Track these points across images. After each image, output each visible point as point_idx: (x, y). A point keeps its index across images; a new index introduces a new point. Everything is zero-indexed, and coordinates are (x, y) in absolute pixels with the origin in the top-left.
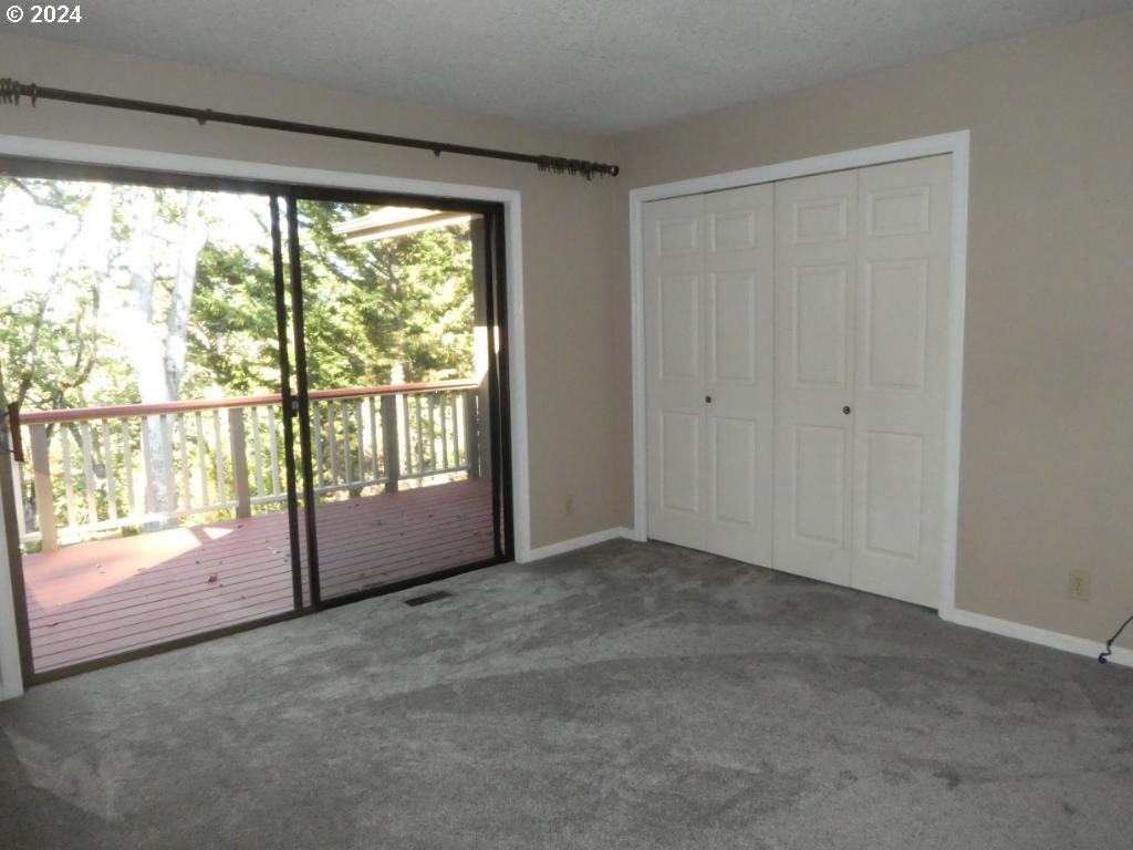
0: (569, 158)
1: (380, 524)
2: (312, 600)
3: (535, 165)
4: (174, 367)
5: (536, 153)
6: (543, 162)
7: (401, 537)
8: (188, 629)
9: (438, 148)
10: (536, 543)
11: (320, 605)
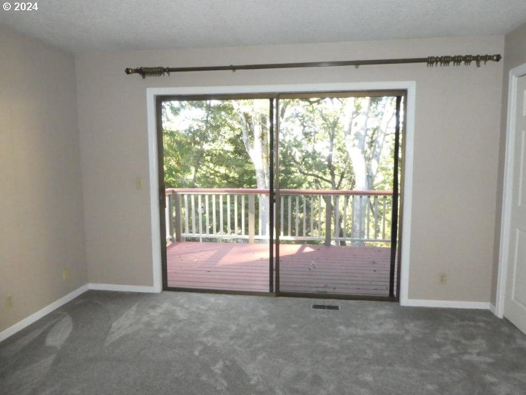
0: (452, 55)
1: (374, 263)
2: (276, 290)
3: (426, 64)
4: (372, 174)
5: (426, 56)
6: (431, 61)
7: (374, 272)
8: (234, 287)
9: (357, 63)
10: (411, 296)
11: (279, 294)
